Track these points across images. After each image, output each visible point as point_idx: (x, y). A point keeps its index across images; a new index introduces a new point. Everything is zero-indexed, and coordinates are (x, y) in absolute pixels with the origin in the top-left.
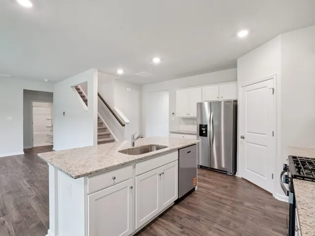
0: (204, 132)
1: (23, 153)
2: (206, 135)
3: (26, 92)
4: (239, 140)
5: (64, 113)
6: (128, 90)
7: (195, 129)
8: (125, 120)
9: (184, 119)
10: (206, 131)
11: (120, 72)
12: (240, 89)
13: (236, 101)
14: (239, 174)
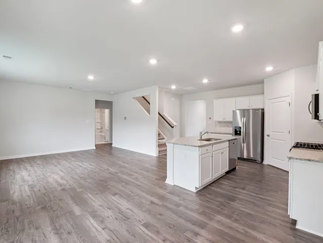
0: (238, 132)
1: (95, 148)
2: (240, 134)
3: (97, 102)
4: (266, 137)
5: (125, 118)
6: (173, 99)
7: (231, 130)
8: (174, 123)
9: (220, 122)
10: (240, 131)
11: (173, 87)
12: (266, 101)
13: (263, 110)
14: (265, 162)
